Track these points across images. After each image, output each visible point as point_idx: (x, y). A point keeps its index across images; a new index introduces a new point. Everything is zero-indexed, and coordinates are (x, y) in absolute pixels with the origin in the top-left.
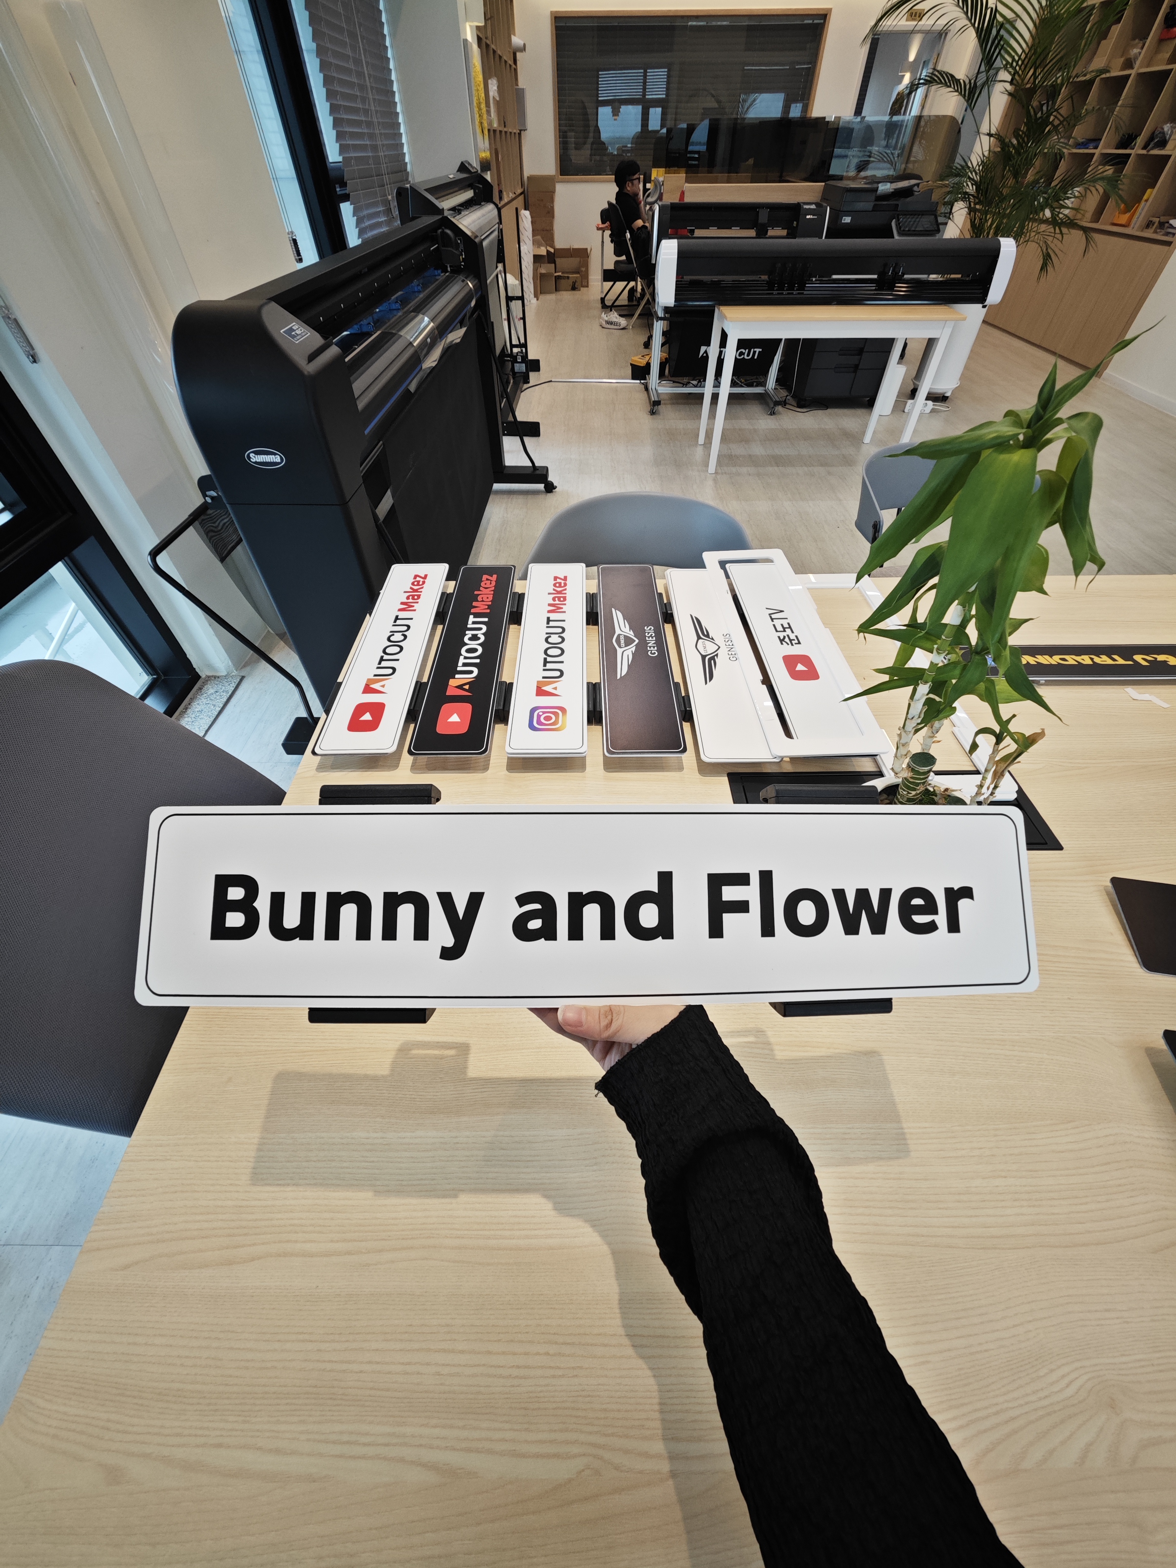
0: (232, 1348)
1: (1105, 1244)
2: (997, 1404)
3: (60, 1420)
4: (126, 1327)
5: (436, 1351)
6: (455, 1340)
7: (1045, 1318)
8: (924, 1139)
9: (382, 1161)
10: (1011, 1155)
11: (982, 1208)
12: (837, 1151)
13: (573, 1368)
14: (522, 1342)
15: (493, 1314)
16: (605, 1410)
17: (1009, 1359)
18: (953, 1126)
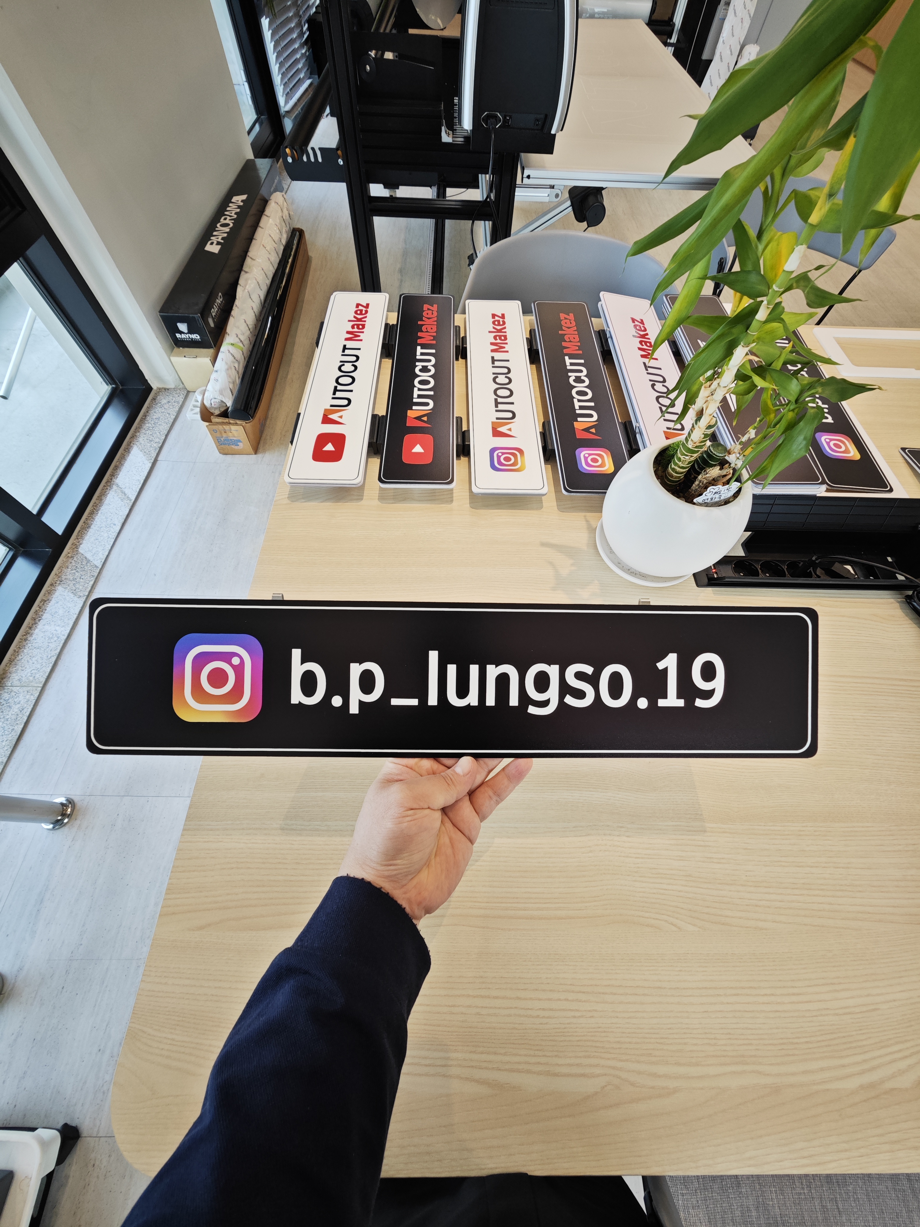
3: (170, 1044)
4: (211, 974)
5: (475, 997)
6: (489, 988)
8: (866, 836)
12: (794, 844)
13: (589, 1011)
14: (544, 990)
15: (518, 969)
16: (619, 1042)
18: (891, 826)
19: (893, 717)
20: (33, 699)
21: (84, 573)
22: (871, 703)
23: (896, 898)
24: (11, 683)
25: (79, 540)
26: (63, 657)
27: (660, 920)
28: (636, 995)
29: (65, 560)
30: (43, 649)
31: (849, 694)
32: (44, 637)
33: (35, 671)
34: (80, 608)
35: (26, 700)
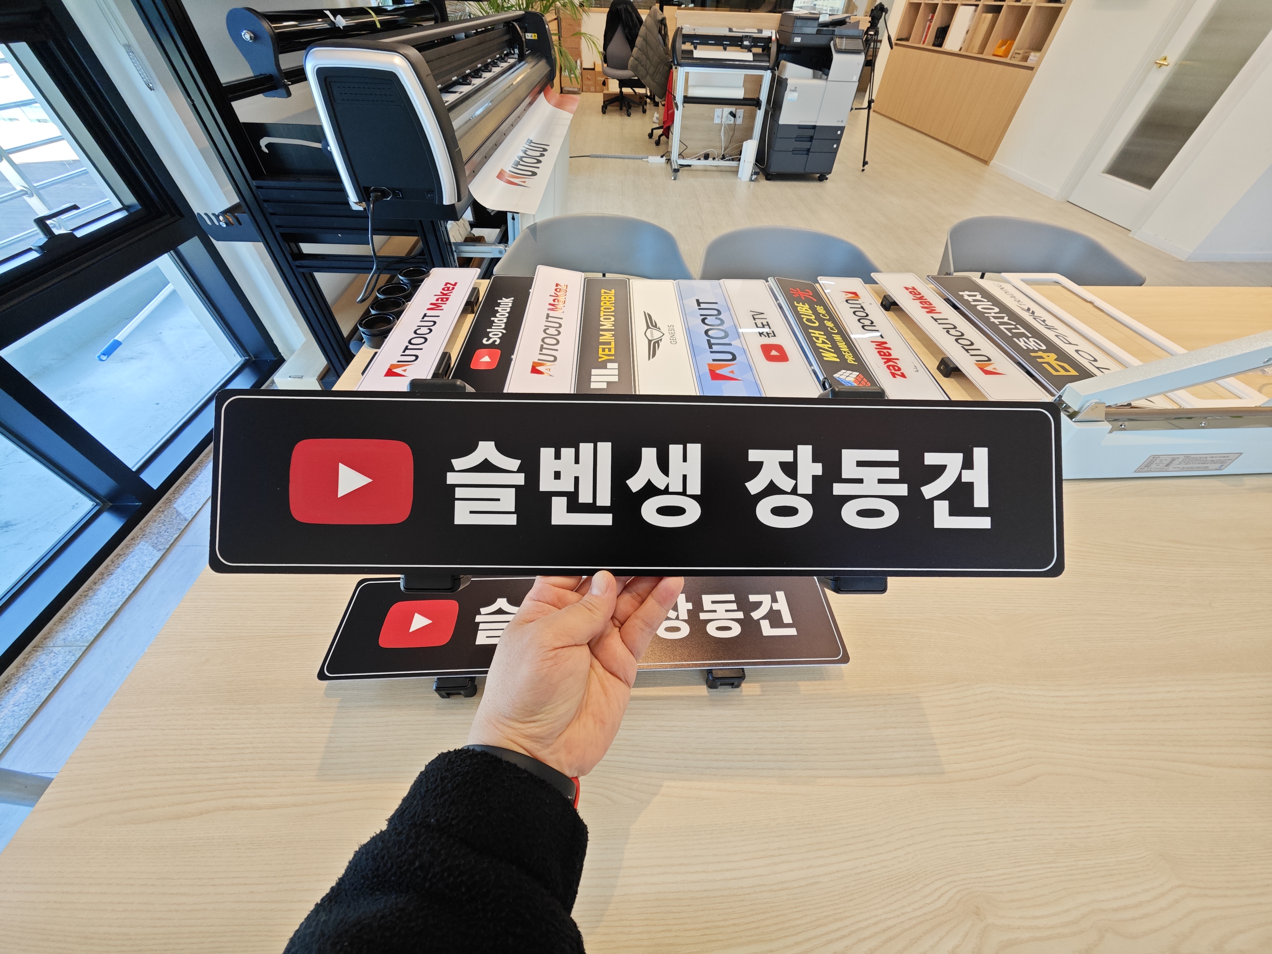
0: (165, 894)
1: (977, 779)
2: (877, 916)
4: (64, 877)
7: (922, 842)
11: (874, 753)
17: (889, 877)
20: (73, 660)
21: (171, 526)
24: (54, 644)
25: (175, 495)
26: (122, 613)
29: (154, 514)
30: (102, 605)
32: (107, 592)
33: (85, 629)
34: (156, 562)
35: (65, 661)
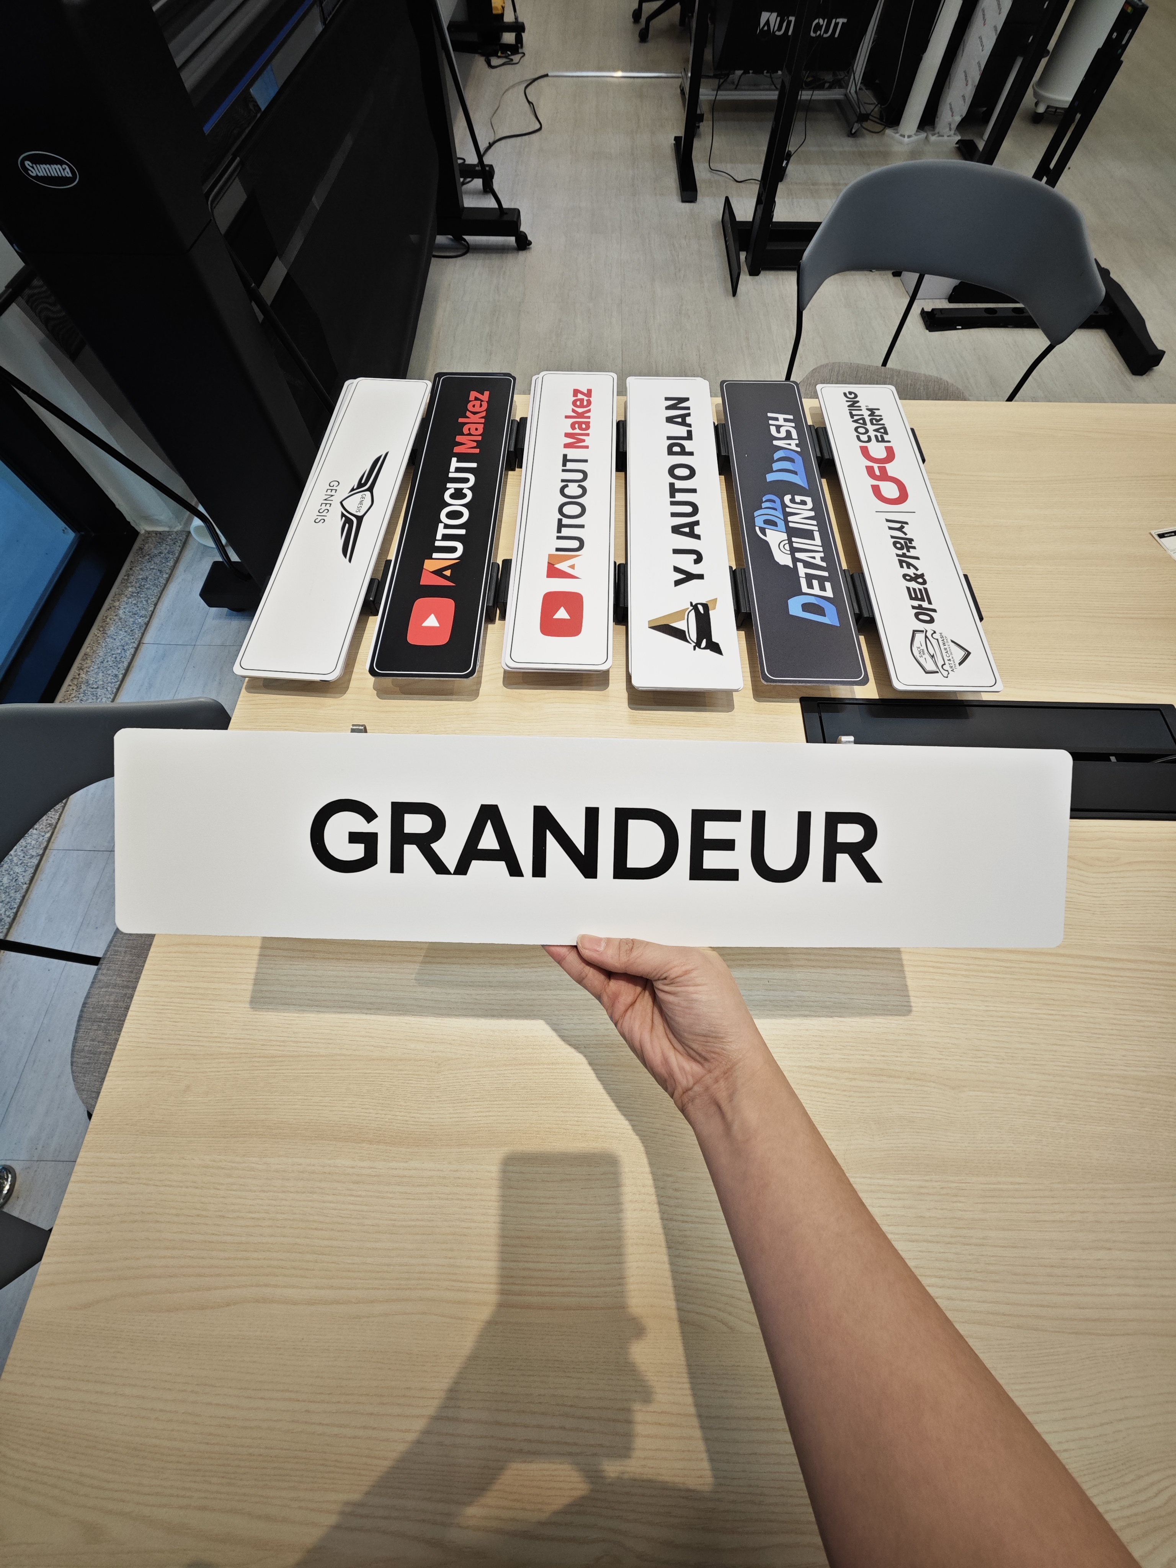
0: (210, 1404)
3: (29, 1471)
6: (459, 1407)
7: (1138, 1417)
8: (1015, 1198)
9: (371, 1196)
10: (1120, 1222)
11: (1078, 1285)
12: (910, 1208)
13: (593, 1446)
14: (535, 1413)
15: (502, 1380)
18: (1053, 1183)
19: (1078, 1016)
22: (1046, 994)
23: (1045, 1293)
27: (705, 1315)
28: (660, 1424)
31: (1018, 979)
